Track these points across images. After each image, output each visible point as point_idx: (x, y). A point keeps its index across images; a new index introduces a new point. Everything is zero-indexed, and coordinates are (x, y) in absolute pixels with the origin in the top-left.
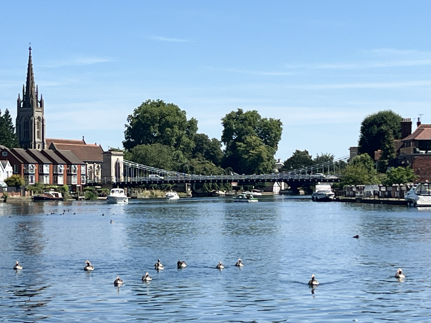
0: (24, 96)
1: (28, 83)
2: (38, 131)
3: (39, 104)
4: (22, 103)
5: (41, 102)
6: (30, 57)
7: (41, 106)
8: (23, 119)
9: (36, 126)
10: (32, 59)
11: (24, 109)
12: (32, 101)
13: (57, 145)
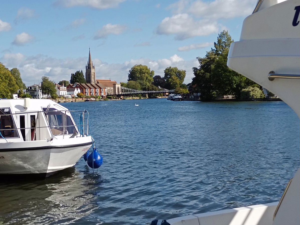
0: (88, 65)
1: (89, 60)
2: (93, 77)
3: (93, 67)
4: (87, 67)
5: (94, 67)
6: (90, 51)
7: (94, 68)
8: (88, 73)
9: (92, 75)
10: (90, 52)
11: (88, 69)
12: (91, 67)
13: (100, 82)
